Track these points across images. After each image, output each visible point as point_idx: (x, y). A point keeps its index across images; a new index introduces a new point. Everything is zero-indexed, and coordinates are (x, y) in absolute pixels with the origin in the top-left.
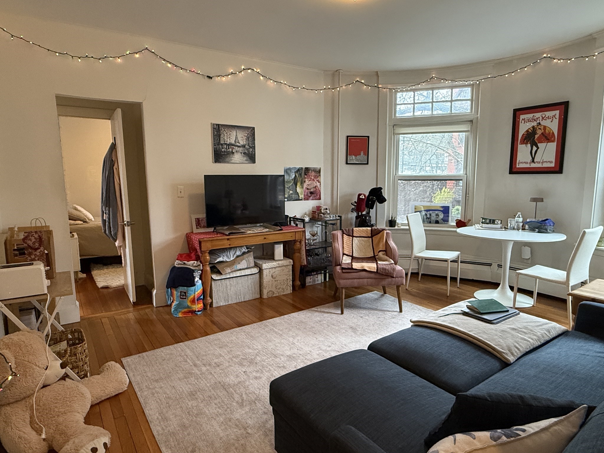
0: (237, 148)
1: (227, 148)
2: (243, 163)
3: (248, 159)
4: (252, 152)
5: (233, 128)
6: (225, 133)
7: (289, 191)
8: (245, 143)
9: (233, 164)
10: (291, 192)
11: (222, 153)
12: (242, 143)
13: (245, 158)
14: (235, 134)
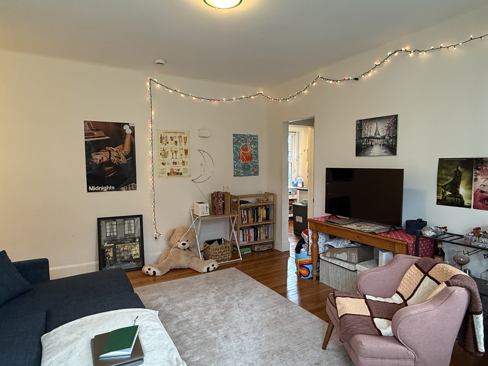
0: (376, 140)
1: (367, 142)
2: (382, 156)
3: (388, 151)
4: (392, 142)
5: (374, 121)
6: (366, 127)
7: (444, 191)
8: (385, 134)
9: (371, 157)
10: (448, 193)
11: (362, 147)
12: (382, 134)
13: (384, 150)
14: (376, 127)
